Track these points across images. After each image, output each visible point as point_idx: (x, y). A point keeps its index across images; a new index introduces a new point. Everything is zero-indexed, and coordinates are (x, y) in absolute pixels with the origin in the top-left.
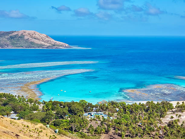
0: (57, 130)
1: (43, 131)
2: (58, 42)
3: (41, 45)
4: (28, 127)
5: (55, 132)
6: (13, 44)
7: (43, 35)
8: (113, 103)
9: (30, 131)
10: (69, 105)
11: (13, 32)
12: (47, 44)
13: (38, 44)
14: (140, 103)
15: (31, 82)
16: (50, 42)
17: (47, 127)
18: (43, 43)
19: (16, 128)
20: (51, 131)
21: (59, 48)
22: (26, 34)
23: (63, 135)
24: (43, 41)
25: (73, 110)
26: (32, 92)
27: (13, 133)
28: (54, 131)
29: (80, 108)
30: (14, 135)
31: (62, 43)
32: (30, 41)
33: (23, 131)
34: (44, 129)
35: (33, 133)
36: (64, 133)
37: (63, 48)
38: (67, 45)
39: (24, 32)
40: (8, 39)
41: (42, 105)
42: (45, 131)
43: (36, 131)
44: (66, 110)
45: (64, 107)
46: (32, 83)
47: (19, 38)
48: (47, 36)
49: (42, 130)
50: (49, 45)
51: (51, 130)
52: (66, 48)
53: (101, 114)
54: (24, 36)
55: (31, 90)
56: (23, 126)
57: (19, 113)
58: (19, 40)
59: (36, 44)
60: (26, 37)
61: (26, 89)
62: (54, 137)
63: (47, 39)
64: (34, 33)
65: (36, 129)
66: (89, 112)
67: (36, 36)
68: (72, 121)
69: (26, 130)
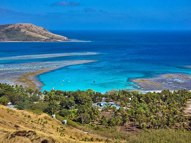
0: (66, 121)
1: (49, 122)
2: (56, 35)
3: (39, 39)
4: (29, 117)
5: (63, 123)
6: (9, 37)
7: (41, 28)
8: (124, 92)
9: (32, 122)
10: (75, 95)
11: (9, 25)
12: (45, 37)
13: (35, 37)
14: (154, 92)
15: (29, 73)
16: (47, 35)
17: (52, 117)
18: (40, 36)
19: (15, 117)
20: (58, 123)
21: (57, 41)
22: (23, 27)
23: (72, 127)
24: (40, 34)
25: (80, 100)
26: (32, 82)
27: (11, 123)
28: (61, 122)
29: (88, 97)
30: (13, 126)
31: (59, 36)
32: (27, 34)
33: (23, 122)
34: (50, 120)
35: (36, 125)
36: (74, 125)
37: (62, 41)
38: (65, 38)
39: (21, 25)
40: (4, 32)
41: (43, 96)
42: (51, 122)
43: (40, 122)
44: (72, 100)
45: (69, 96)
46: (31, 74)
47: (15, 31)
48: (44, 30)
49: (48, 120)
50: (47, 38)
51: (57, 120)
52: (64, 41)
53: (112, 104)
54: (20, 29)
55: (30, 81)
56: (24, 116)
57: (18, 104)
58: (15, 33)
59: (33, 37)
60: (22, 31)
61: (24, 80)
62: (62, 129)
63: (44, 32)
64: (31, 26)
65: (39, 119)
66: (98, 103)
67: (33, 29)
68: (81, 112)
69: (27, 120)
